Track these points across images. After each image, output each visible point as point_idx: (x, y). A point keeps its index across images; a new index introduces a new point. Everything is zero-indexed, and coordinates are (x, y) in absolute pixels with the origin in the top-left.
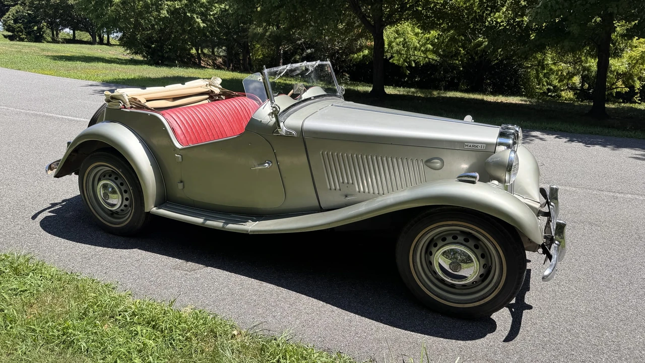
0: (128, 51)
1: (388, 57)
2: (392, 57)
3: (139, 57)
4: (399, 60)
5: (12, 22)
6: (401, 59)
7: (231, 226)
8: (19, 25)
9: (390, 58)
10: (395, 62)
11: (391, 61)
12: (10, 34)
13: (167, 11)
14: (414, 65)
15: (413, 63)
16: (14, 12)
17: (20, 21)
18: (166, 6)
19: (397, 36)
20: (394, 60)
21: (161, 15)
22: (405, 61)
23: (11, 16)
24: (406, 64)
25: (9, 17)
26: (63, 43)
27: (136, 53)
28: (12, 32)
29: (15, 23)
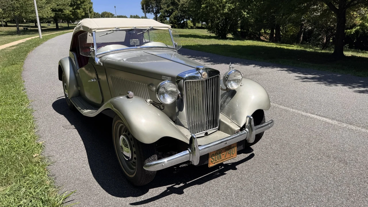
0: (209, 32)
3: (214, 35)
5: (173, 19)
8: (176, 20)
13: (228, 9)
16: (174, 14)
17: (176, 19)
18: (227, 7)
21: (224, 12)
23: (173, 17)
25: (172, 17)
26: (196, 29)
27: (212, 32)
28: (173, 24)
29: (174, 20)
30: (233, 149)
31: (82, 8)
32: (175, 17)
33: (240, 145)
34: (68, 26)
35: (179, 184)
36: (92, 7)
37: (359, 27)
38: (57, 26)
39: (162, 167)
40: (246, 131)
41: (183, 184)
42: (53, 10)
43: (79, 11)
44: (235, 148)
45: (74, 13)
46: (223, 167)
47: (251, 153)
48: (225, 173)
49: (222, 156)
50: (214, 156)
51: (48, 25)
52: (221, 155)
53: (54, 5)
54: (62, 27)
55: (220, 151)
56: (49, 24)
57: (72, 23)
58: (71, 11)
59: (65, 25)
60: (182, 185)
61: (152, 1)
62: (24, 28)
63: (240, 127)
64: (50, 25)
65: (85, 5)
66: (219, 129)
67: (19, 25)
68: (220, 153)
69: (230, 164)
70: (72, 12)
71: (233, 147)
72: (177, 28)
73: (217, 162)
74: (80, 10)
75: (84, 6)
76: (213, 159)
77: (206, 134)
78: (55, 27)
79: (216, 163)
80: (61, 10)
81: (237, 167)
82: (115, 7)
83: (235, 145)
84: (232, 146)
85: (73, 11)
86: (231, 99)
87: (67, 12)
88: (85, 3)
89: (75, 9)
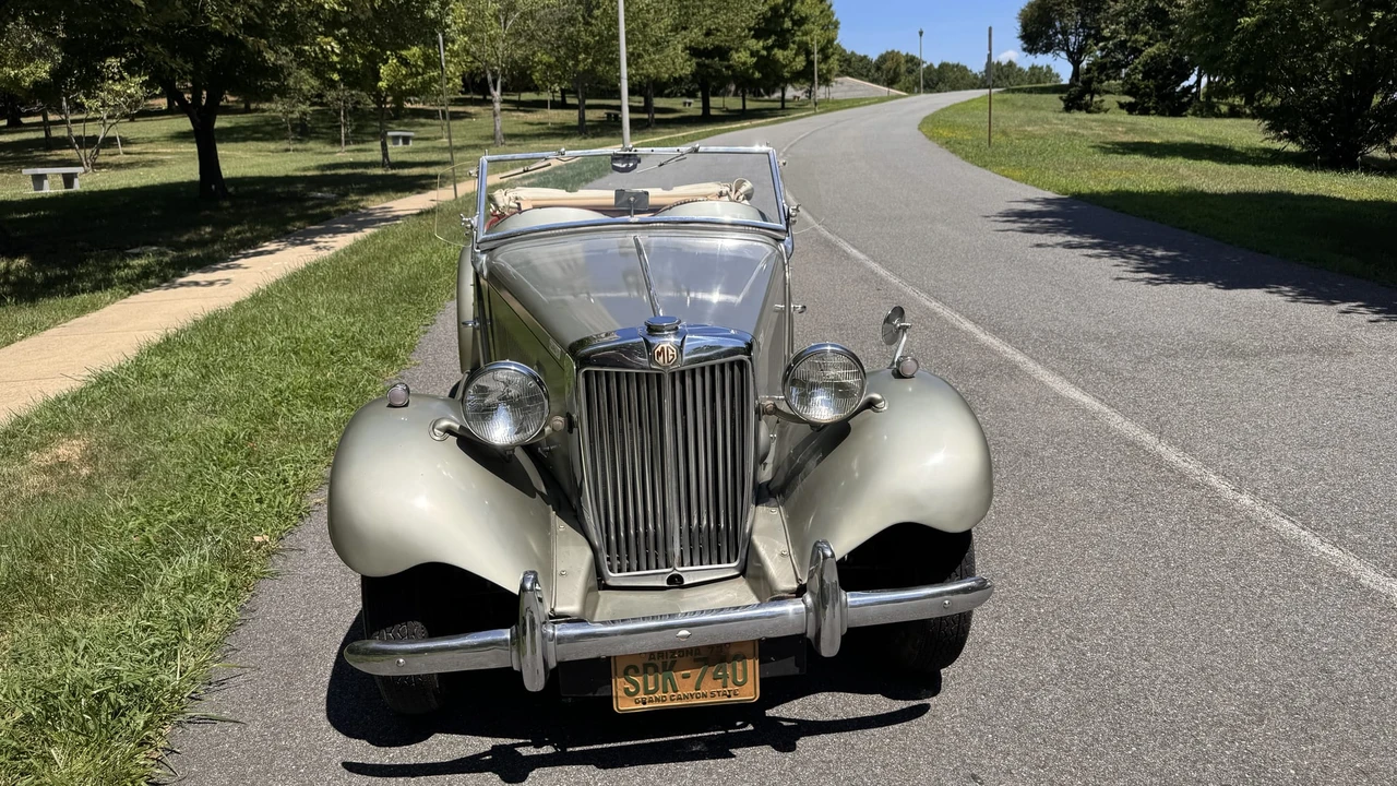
3: (1293, 147)
5: (1140, 76)
8: (1151, 81)
12: (1132, 100)
16: (1150, 56)
17: (1155, 75)
23: (1140, 66)
25: (1136, 68)
27: (1289, 136)
28: (1135, 97)
29: (1144, 79)
30: (739, 665)
31: (794, 43)
32: (1150, 69)
33: (780, 657)
34: (741, 107)
36: (833, 40)
38: (706, 106)
40: (805, 601)
42: (697, 53)
43: (779, 54)
44: (750, 663)
45: (765, 63)
46: (750, 727)
47: (920, 702)
48: (732, 751)
49: (681, 680)
50: (637, 672)
51: (685, 104)
52: (676, 676)
53: (695, 35)
54: (728, 110)
55: (669, 661)
56: (688, 100)
57: (766, 97)
58: (753, 54)
59: (734, 103)
60: (551, 749)
61: (1065, 6)
62: (609, 115)
64: (690, 104)
65: (805, 33)
66: (743, 572)
67: (588, 102)
68: (670, 667)
69: (785, 724)
70: (760, 56)
71: (741, 657)
72: (1153, 112)
73: (657, 700)
74: (786, 49)
75: (803, 35)
76: (634, 683)
77: (676, 582)
78: (700, 112)
79: (651, 701)
80: (722, 53)
82: (921, 33)
83: (749, 650)
84: (733, 651)
85: (765, 53)
87: (741, 57)
88: (806, 27)
89: (772, 47)
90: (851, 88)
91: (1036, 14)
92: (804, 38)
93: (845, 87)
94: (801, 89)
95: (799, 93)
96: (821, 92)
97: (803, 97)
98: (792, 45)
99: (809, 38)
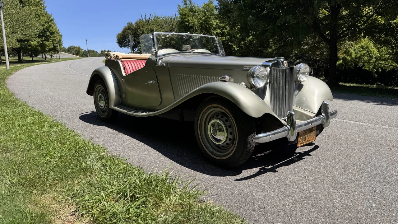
1: (361, 65)
2: (364, 65)
4: (369, 67)
6: (371, 67)
7: (136, 114)
9: (362, 67)
10: (366, 68)
11: (363, 68)
14: (380, 71)
15: (380, 69)
19: (362, 50)
20: (365, 67)
22: (374, 68)
24: (375, 70)
30: (314, 132)
34: (32, 60)
35: (268, 166)
36: (61, 40)
37: (341, 61)
38: (20, 59)
39: (269, 139)
40: (323, 115)
41: (272, 167)
42: (19, 41)
43: (47, 43)
45: (42, 45)
46: (298, 155)
47: (314, 145)
50: (302, 136)
52: (306, 136)
53: (19, 36)
57: (35, 57)
58: (38, 42)
59: (28, 58)
60: (270, 167)
63: (315, 114)
68: (306, 134)
70: (40, 43)
71: (314, 130)
73: (304, 143)
74: (49, 41)
76: (301, 139)
78: (17, 60)
79: (302, 143)
80: (27, 41)
81: (310, 154)
82: (86, 40)
83: (315, 128)
85: (42, 42)
86: (299, 92)
87: (34, 43)
88: (54, 35)
89: (44, 41)
90: (64, 55)
91: (122, 37)
92: (54, 38)
93: (63, 55)
94: (49, 55)
95: (48, 56)
96: (56, 56)
97: (49, 57)
98: (50, 40)
99: (56, 38)
